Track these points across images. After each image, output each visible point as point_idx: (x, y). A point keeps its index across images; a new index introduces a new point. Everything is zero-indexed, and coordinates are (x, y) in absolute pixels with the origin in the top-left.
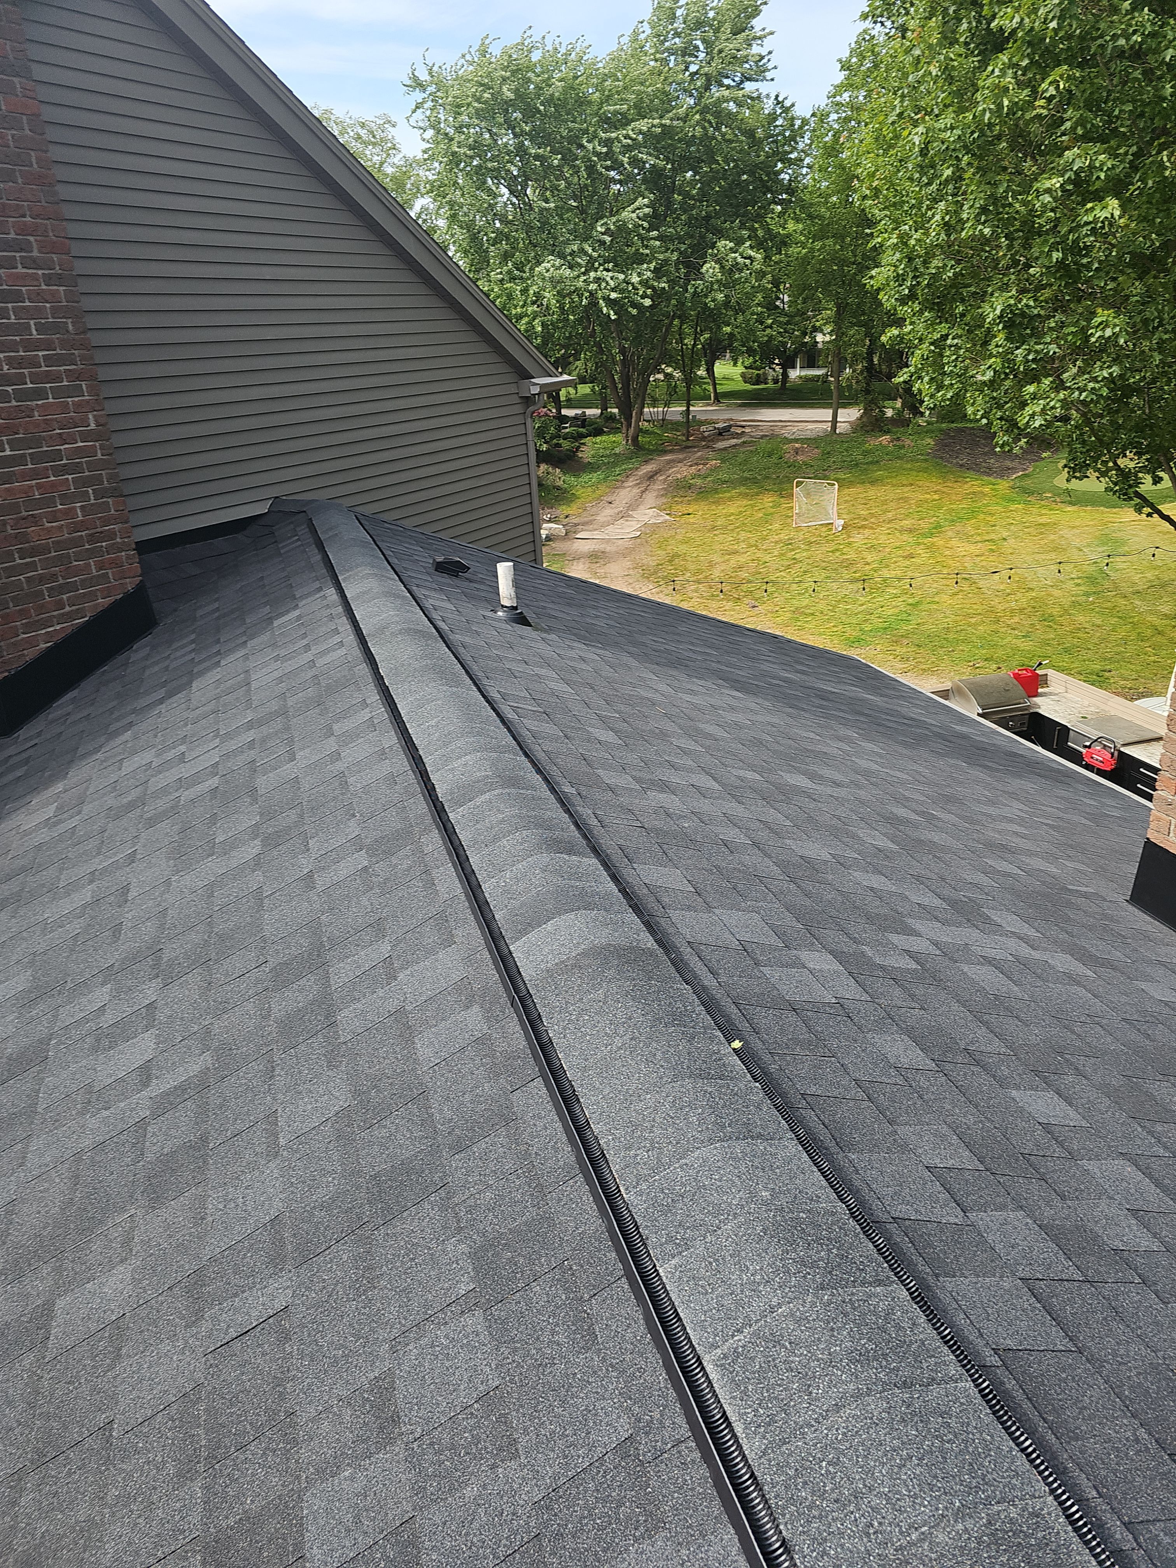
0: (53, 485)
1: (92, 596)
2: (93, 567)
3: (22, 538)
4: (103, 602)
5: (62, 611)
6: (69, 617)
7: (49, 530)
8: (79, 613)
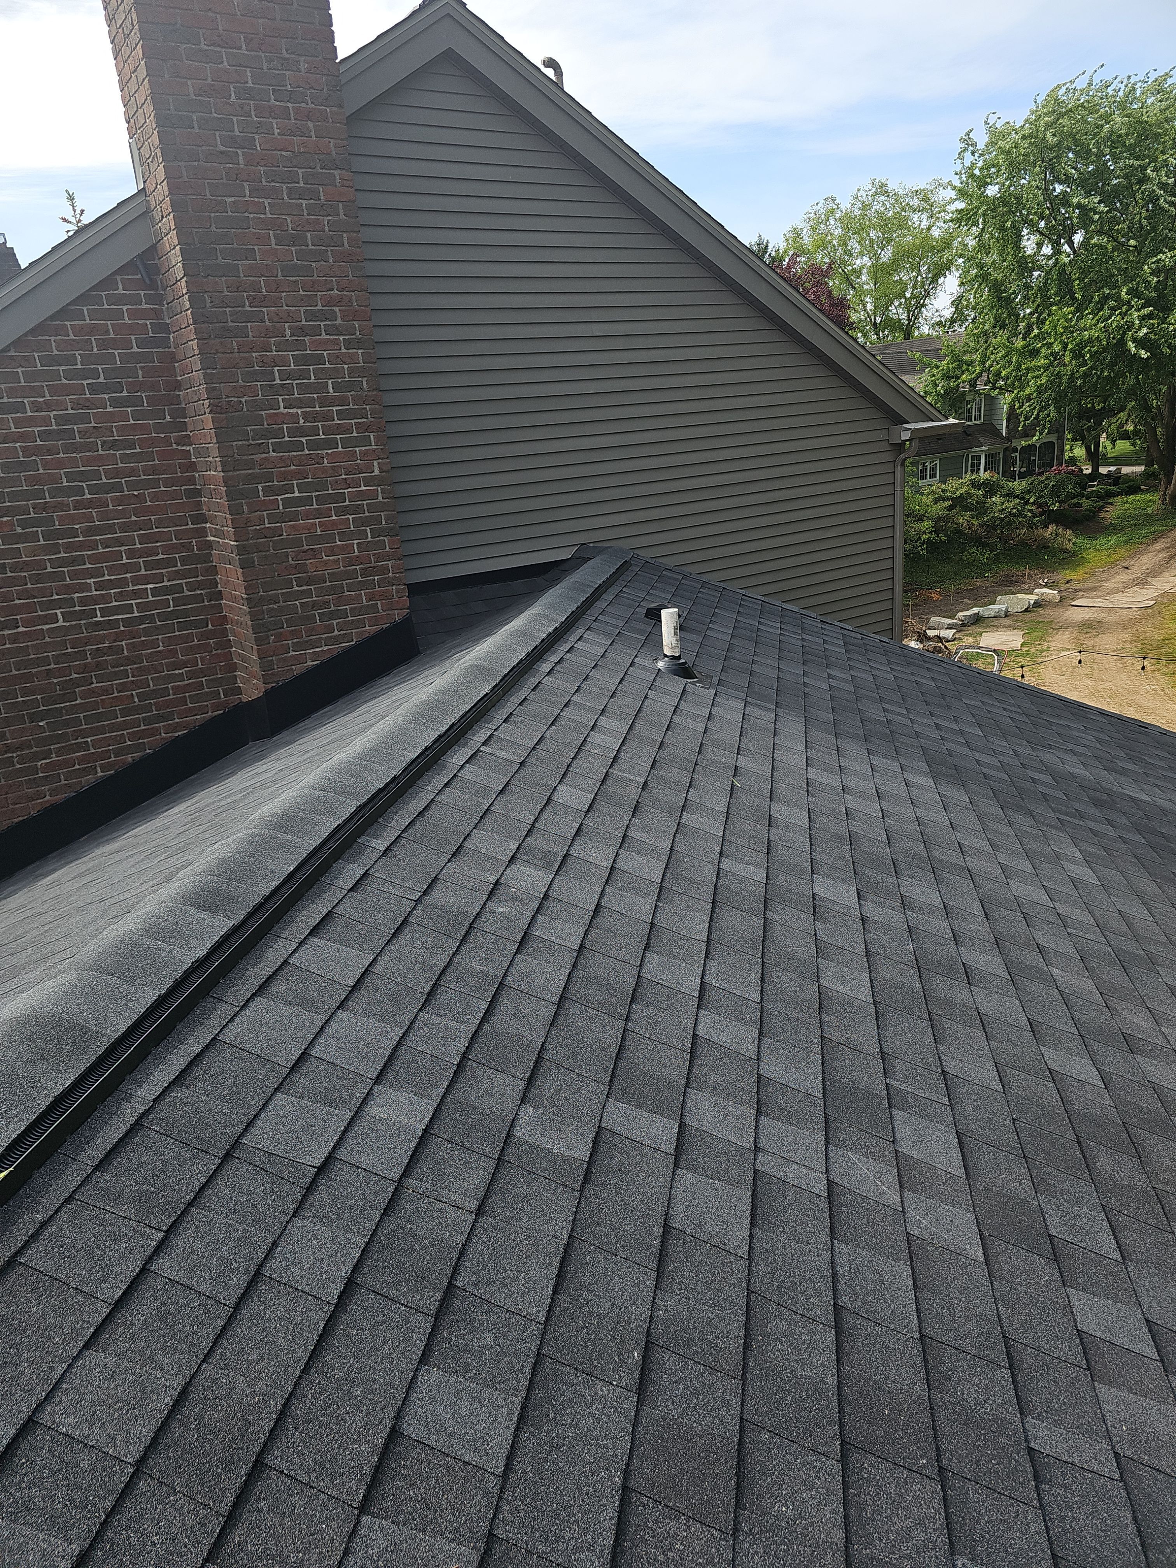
0: (334, 523)
1: (360, 624)
2: (364, 598)
3: (301, 568)
4: (370, 629)
5: (331, 635)
6: (336, 640)
7: (326, 563)
8: (347, 638)
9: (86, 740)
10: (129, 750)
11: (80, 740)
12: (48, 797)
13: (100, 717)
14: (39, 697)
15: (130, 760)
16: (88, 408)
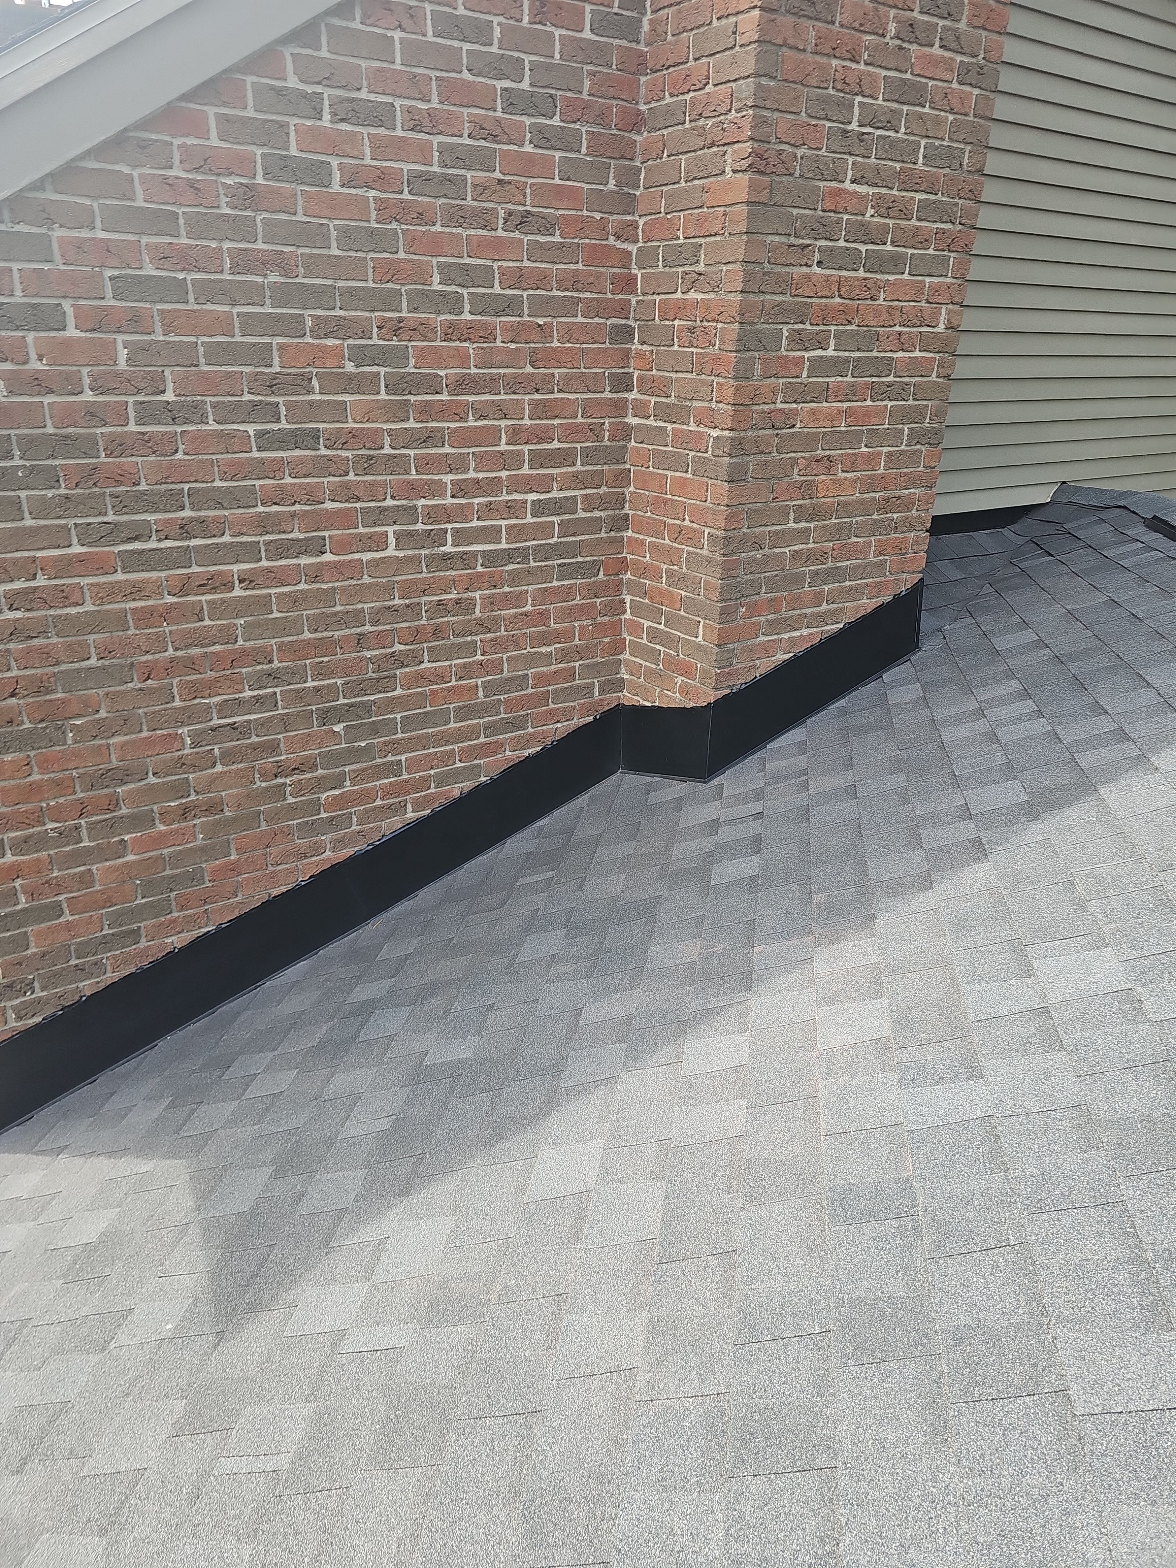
0: (868, 413)
1: (858, 591)
2: (872, 549)
3: (807, 489)
4: (867, 604)
5: (818, 609)
6: (822, 619)
7: (839, 483)
8: (836, 616)
9: (398, 758)
10: (456, 776)
11: (390, 758)
12: (328, 853)
13: (426, 719)
14: (339, 682)
15: (457, 793)
16: (494, 138)
